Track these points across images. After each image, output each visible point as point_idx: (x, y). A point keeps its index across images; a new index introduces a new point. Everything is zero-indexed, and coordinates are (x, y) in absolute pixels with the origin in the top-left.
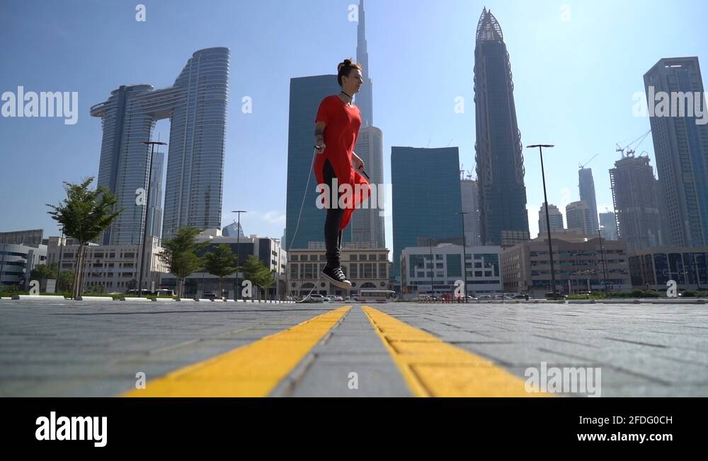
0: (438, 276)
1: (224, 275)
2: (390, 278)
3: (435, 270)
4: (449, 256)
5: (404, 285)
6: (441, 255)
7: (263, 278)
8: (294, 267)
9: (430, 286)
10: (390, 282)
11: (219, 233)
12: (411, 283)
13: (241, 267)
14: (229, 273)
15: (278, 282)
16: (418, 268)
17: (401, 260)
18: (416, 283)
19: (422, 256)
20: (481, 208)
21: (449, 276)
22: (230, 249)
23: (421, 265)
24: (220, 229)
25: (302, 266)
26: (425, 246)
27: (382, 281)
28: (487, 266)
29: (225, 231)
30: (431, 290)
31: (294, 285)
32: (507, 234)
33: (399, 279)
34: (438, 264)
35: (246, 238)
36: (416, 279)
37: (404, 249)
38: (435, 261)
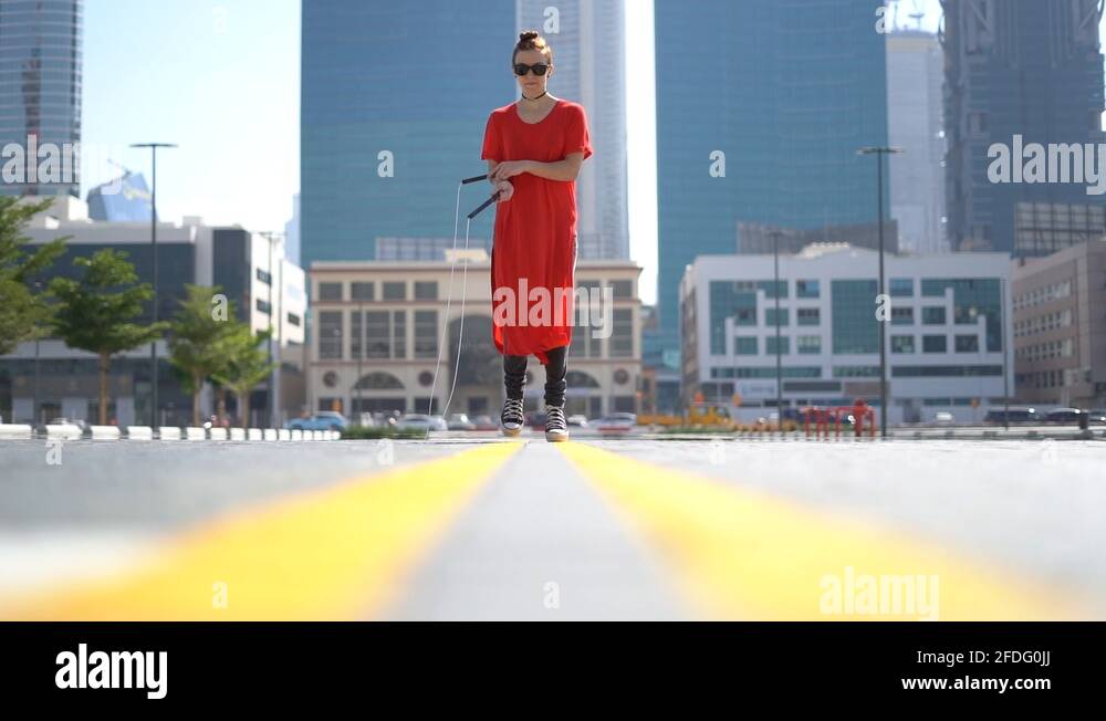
0: (804, 350)
1: (116, 350)
2: (645, 355)
3: (793, 331)
4: (838, 287)
5: (692, 378)
6: (816, 283)
7: (234, 358)
8: (329, 323)
9: (773, 382)
10: (645, 369)
11: (78, 210)
12: (714, 372)
13: (166, 325)
14: (134, 342)
15: (277, 373)
16: (738, 323)
17: (681, 299)
18: (730, 372)
19: (750, 284)
20: (952, 126)
21: (837, 349)
22: (131, 266)
23: (747, 316)
24: (76, 195)
25: (356, 317)
26: (760, 251)
27: (617, 367)
28: (962, 318)
29: (96, 201)
30: (774, 396)
31: (330, 380)
32: (1035, 212)
33: (673, 359)
34: (801, 313)
35: (170, 228)
36: (731, 360)
37: (691, 260)
38: (792, 303)
